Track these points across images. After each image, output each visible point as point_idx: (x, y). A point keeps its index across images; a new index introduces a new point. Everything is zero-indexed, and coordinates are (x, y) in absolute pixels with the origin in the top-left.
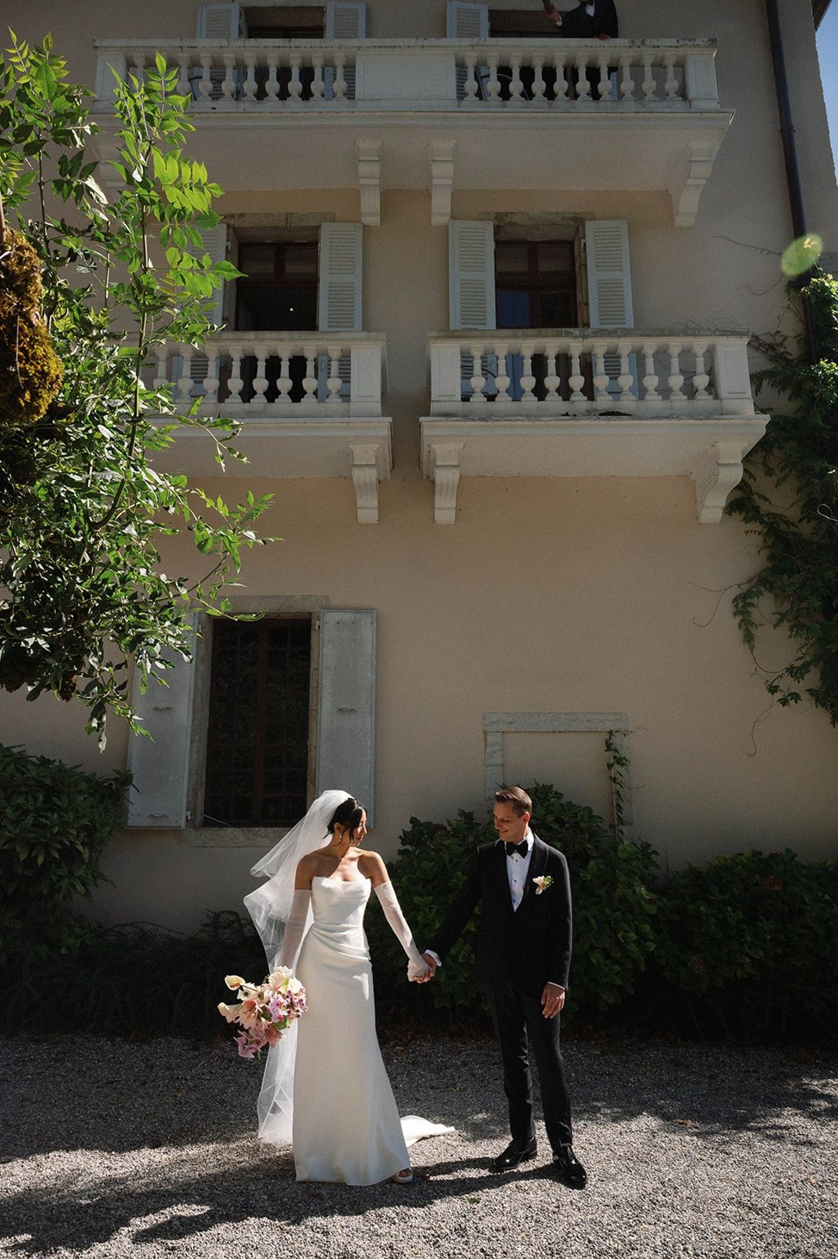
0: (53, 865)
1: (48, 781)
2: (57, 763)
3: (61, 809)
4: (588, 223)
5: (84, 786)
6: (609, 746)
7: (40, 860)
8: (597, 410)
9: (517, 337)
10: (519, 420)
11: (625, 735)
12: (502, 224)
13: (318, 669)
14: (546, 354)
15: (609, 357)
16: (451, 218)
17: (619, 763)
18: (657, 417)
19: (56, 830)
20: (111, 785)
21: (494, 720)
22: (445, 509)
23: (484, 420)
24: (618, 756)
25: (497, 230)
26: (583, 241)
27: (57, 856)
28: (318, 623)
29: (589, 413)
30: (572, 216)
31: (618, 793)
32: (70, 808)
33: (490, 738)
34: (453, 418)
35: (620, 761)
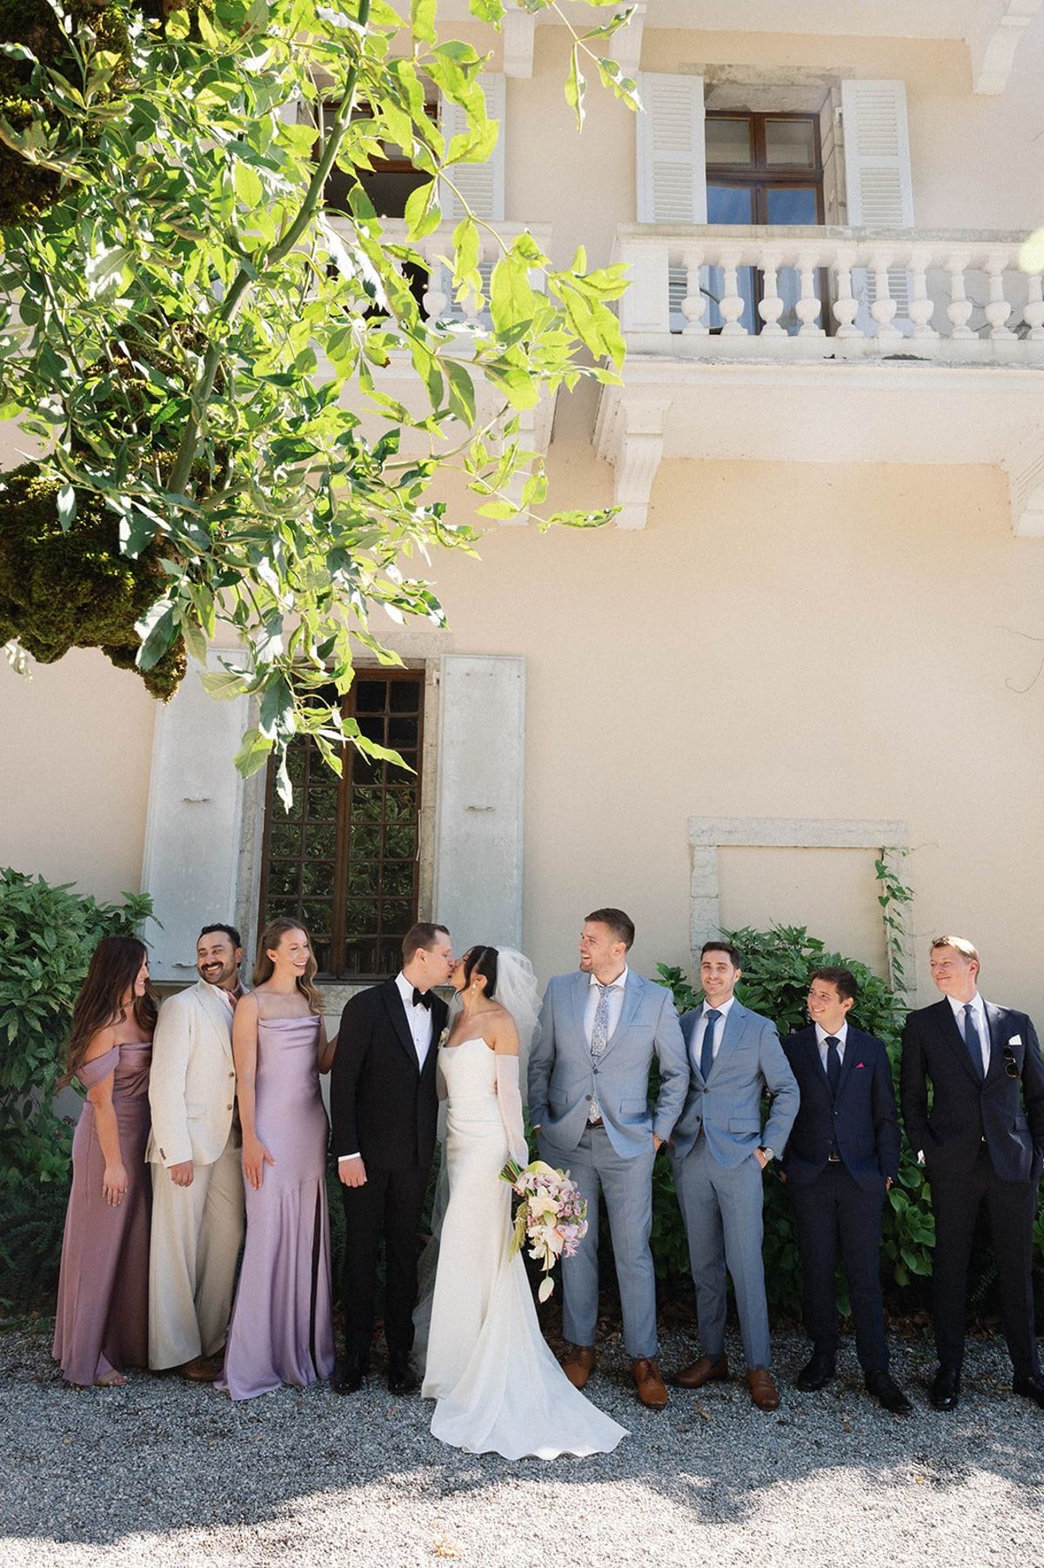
0: (31, 1042)
1: (25, 908)
2: (35, 880)
3: (43, 951)
4: (846, 85)
5: (80, 917)
6: (881, 872)
7: (12, 1034)
8: (879, 352)
9: (757, 237)
10: (761, 363)
11: (904, 854)
12: (715, 82)
13: (436, 746)
14: (798, 266)
15: (893, 272)
16: (640, 69)
17: (895, 896)
18: (974, 364)
19: (37, 986)
20: (117, 915)
21: (704, 827)
22: (632, 502)
23: (707, 361)
24: (894, 885)
25: (709, 89)
26: (838, 110)
27: (39, 1029)
28: (435, 675)
29: (867, 355)
30: (821, 72)
31: (895, 941)
32: (59, 950)
33: (700, 855)
34: (660, 358)
35: (896, 893)
